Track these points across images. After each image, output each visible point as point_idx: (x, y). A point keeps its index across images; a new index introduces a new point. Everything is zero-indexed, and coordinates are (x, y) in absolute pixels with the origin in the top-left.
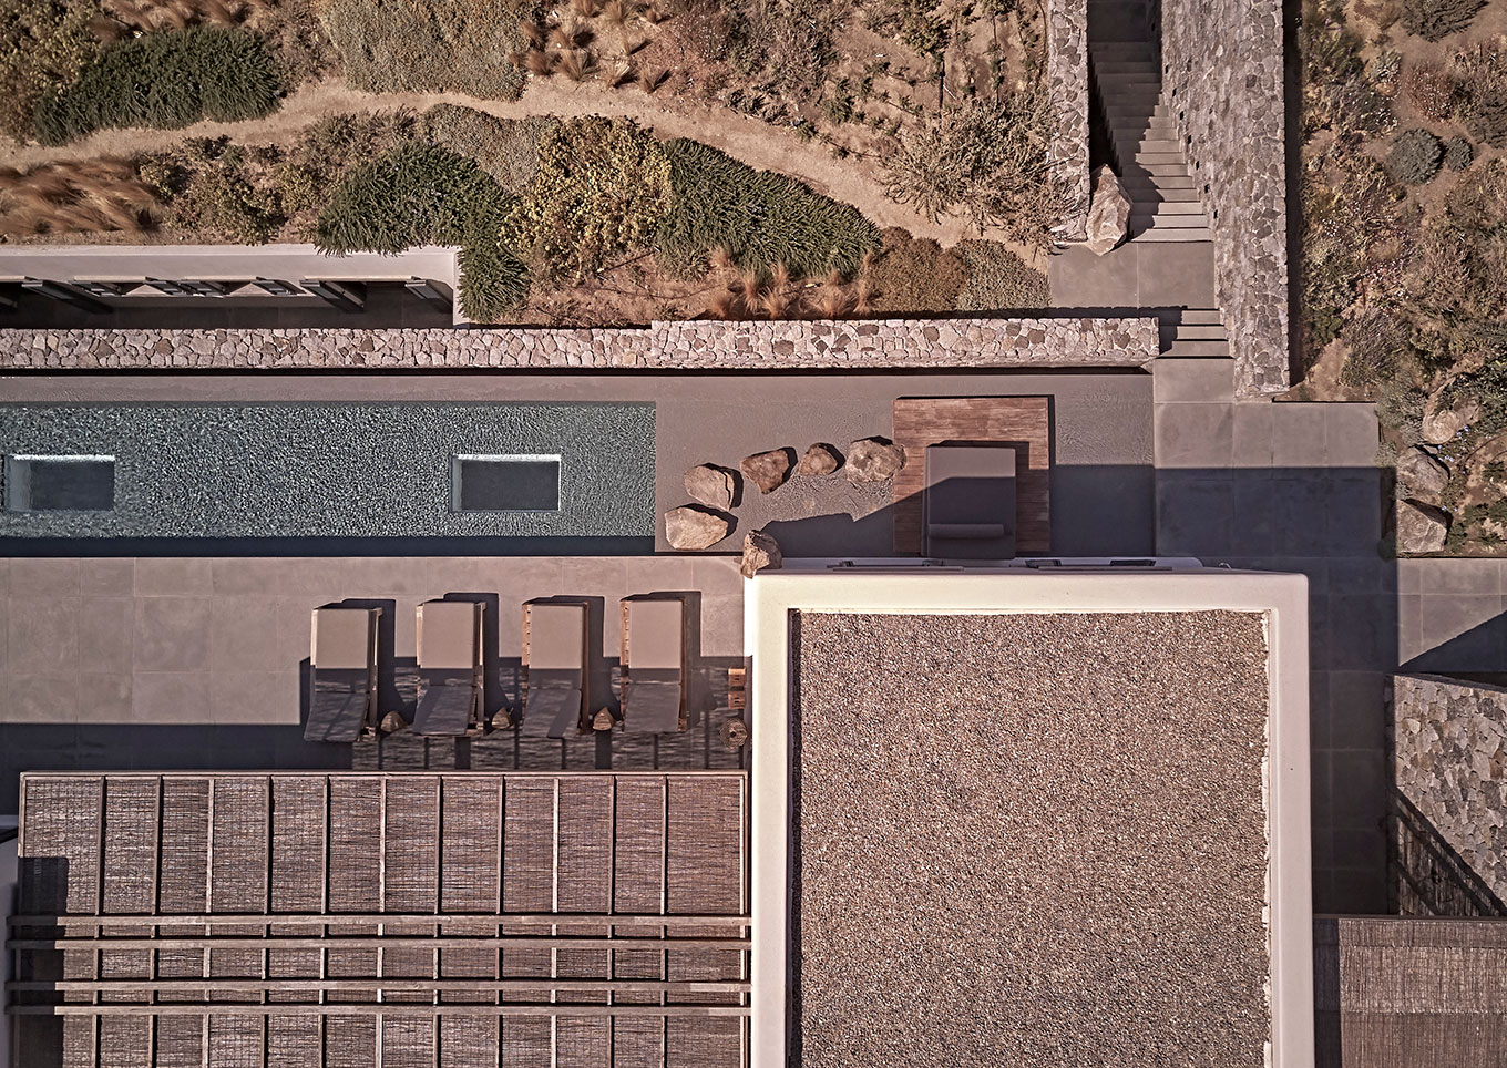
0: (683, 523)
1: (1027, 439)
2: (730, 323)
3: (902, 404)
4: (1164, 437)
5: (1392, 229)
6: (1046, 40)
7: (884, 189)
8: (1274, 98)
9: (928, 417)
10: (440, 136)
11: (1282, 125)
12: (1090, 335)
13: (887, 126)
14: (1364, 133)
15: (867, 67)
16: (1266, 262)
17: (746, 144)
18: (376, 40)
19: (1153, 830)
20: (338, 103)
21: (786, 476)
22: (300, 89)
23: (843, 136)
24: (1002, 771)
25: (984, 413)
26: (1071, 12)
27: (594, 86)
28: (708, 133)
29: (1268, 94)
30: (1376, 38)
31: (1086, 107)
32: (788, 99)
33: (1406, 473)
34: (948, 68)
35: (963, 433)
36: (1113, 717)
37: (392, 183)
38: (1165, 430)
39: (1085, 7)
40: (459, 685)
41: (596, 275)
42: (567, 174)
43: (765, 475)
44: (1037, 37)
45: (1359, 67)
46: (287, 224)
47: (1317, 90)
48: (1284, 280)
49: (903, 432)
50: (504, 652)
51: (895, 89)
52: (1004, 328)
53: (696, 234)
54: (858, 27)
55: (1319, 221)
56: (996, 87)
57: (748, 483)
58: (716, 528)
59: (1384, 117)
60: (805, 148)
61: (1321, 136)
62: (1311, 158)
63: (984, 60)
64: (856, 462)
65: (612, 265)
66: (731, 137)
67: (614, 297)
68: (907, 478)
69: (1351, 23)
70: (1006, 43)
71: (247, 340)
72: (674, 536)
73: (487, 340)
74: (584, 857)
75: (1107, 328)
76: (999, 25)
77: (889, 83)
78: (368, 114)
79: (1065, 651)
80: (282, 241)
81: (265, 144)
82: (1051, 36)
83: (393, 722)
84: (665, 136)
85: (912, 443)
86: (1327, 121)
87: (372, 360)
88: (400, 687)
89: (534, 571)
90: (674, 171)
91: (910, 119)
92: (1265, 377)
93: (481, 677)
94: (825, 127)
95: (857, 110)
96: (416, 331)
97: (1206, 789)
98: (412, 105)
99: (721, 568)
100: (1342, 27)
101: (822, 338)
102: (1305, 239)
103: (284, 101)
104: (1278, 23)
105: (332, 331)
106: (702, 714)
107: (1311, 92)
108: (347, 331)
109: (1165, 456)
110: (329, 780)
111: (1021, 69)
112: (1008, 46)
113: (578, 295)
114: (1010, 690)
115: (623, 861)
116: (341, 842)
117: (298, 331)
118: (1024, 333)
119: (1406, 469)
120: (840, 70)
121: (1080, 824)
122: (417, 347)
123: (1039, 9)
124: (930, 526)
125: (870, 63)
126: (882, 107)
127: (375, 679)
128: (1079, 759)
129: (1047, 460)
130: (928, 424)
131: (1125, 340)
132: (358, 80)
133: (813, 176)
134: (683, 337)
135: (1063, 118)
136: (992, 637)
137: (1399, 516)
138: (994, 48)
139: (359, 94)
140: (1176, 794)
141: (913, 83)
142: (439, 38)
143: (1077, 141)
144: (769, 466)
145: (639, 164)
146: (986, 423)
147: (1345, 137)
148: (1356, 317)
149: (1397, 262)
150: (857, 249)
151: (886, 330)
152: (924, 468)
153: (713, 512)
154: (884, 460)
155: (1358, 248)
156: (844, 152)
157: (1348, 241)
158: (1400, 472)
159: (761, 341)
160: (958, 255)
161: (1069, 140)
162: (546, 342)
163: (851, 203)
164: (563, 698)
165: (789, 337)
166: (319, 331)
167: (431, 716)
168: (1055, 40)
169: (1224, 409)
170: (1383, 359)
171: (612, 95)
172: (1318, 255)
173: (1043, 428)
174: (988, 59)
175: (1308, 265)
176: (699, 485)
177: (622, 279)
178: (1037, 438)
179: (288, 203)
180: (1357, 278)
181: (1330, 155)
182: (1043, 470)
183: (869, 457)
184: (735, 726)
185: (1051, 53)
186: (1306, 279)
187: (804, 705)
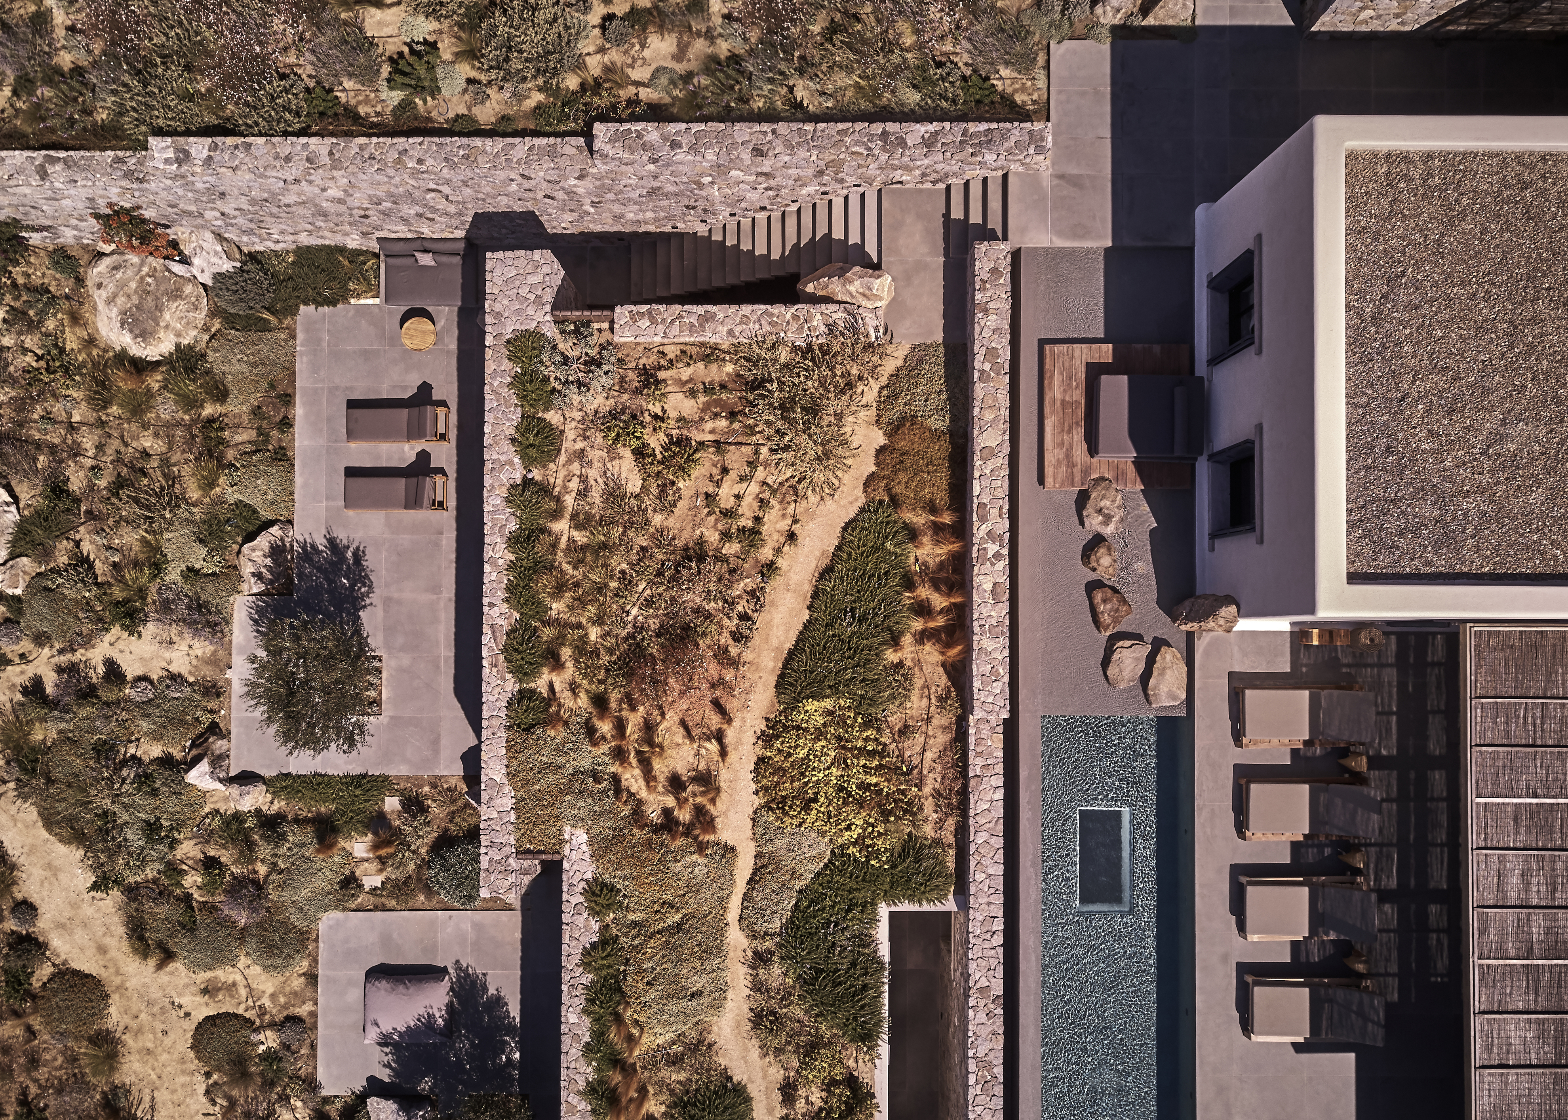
0: (1164, 689)
1: (1084, 363)
2: (975, 643)
3: (1049, 480)
4: (1082, 237)
5: (888, 28)
6: (686, 344)
7: (827, 498)
8: (774, 132)
9: (1061, 456)
10: (776, 925)
11: (800, 125)
12: (992, 305)
13: (766, 495)
14: (797, 54)
15: (709, 514)
16: (929, 143)
17: (782, 628)
18: (683, 988)
19: (1540, 255)
20: (738, 1025)
21: (1115, 590)
22: (723, 1063)
23: (776, 536)
24: (1486, 391)
25: (1058, 404)
26: (664, 320)
27: (724, 777)
28: (771, 664)
29: (770, 137)
30: (707, 43)
31: (756, 306)
32: (738, 589)
33: (1119, 16)
34: (711, 437)
35: (1077, 423)
36: (1437, 291)
37: (822, 971)
38: (1075, 236)
39: (660, 307)
40: (1324, 899)
41: (910, 772)
42: (815, 800)
43: (1117, 610)
44: (683, 352)
45: (734, 59)
46: (856, 1074)
47: (757, 98)
48: (947, 125)
49: (1076, 479)
50: (1286, 858)
51: (731, 487)
52: (982, 385)
53: (871, 676)
54: (671, 522)
55: (880, 96)
56: (731, 391)
57: (1121, 628)
58: (1168, 657)
59: (782, 35)
60: (786, 573)
61: (800, 93)
62: (820, 104)
63: (704, 403)
64: (1106, 523)
65: (897, 757)
66: (775, 643)
67: (929, 755)
68: (1120, 476)
69: (693, 66)
70: (687, 382)
71: (979, 1110)
72: (1175, 698)
73: (980, 877)
74: (1547, 774)
75: (983, 289)
76: (669, 389)
77: (726, 494)
78: (749, 996)
79: (1377, 333)
80: (872, 1078)
81: (777, 1096)
82: (687, 339)
83: (1360, 962)
84: (773, 706)
85: (1086, 471)
86: (785, 89)
87: (998, 988)
88: (1319, 956)
89: (1208, 830)
90: (814, 697)
91: (760, 473)
92: (1039, 144)
93: (1314, 879)
94: (766, 553)
95: (750, 524)
96: (970, 946)
97: (1501, 208)
98: (740, 954)
99: (1207, 653)
100: (698, 74)
101: (990, 555)
102: (897, 110)
103: (735, 1079)
104: (702, 126)
105: (970, 1027)
106: (1344, 670)
107: (759, 104)
108: (971, 1013)
109: (1099, 237)
110: (1479, 1013)
111: (714, 367)
112: (690, 380)
113: (927, 790)
114: (1413, 382)
115: (1550, 737)
116: (1536, 1001)
117: (970, 1061)
118: (987, 367)
119: (1114, 16)
120: (712, 539)
121: (1533, 321)
122: (987, 945)
123: (655, 350)
124: (1176, 454)
125: (706, 511)
126: (748, 500)
127: (1317, 980)
128: (1475, 322)
129: (1104, 346)
130: (1068, 456)
131: (994, 271)
132: (717, 1006)
133: (813, 565)
134: (989, 688)
135: (767, 328)
136: (1364, 399)
137: (1157, 23)
138: (693, 393)
139: (729, 1005)
140: (1507, 235)
141: (725, 471)
142: (679, 926)
143: (788, 316)
144: (1109, 606)
145: (806, 730)
146: (1069, 402)
147: (801, 72)
148: (970, 62)
149: (919, 22)
150: (888, 523)
151: (983, 495)
152: (1110, 460)
153: (1151, 660)
154: (1104, 497)
155: (905, 60)
156: (792, 537)
157: (898, 69)
158: (1116, 21)
159: (993, 613)
160: (894, 429)
161: (788, 322)
162: (981, 820)
163: (839, 529)
164: (1338, 801)
165: (988, 586)
166: (970, 1040)
167: (1359, 925)
168: (691, 335)
169: (1056, 182)
170: (1010, 36)
171: (732, 757)
172: (913, 97)
173: (1073, 350)
174: (702, 399)
175: (921, 107)
176: (1126, 674)
177: (912, 747)
178: (1082, 355)
179: (838, 1073)
180: (934, 60)
181: (818, 87)
182: (1114, 350)
183: (1100, 511)
184: (1364, 639)
185: (702, 339)
186: (935, 109)
187: (1428, 570)
